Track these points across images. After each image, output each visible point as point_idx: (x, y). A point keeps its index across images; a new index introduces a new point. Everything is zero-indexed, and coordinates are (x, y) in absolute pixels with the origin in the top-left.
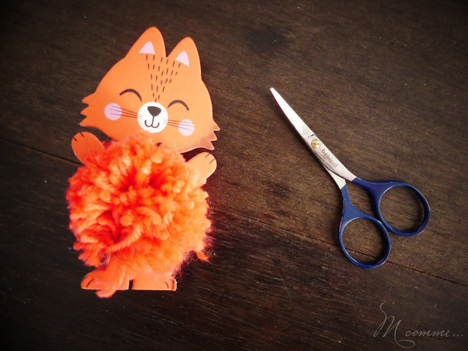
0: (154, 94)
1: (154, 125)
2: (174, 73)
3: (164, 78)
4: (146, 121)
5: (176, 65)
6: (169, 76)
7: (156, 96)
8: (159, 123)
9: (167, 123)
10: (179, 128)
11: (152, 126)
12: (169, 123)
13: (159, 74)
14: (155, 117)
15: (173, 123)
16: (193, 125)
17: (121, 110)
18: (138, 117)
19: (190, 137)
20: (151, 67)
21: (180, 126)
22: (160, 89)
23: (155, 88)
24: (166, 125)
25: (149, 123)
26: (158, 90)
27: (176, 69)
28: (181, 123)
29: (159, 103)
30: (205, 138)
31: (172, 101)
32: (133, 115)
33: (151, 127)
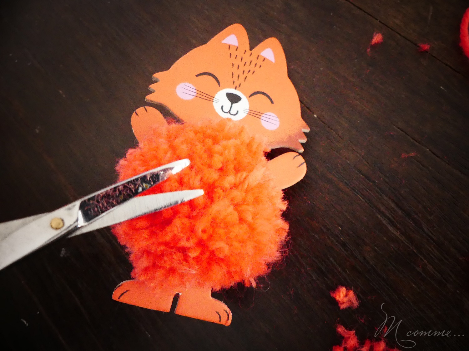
0: (234, 81)
1: (231, 112)
2: (258, 66)
3: (247, 68)
4: (222, 107)
5: (260, 59)
6: (252, 68)
7: (237, 84)
8: (238, 112)
9: (247, 113)
10: (261, 120)
11: (229, 112)
12: (249, 113)
13: (242, 64)
14: (234, 105)
15: (254, 113)
16: (278, 119)
17: (195, 91)
18: (214, 101)
19: (274, 132)
20: (233, 56)
21: (262, 118)
22: (242, 77)
23: (236, 76)
24: (246, 114)
25: (226, 109)
26: (239, 78)
27: (260, 62)
28: (264, 115)
29: (239, 90)
30: (292, 135)
31: (254, 91)
32: (210, 98)
33: (229, 114)
